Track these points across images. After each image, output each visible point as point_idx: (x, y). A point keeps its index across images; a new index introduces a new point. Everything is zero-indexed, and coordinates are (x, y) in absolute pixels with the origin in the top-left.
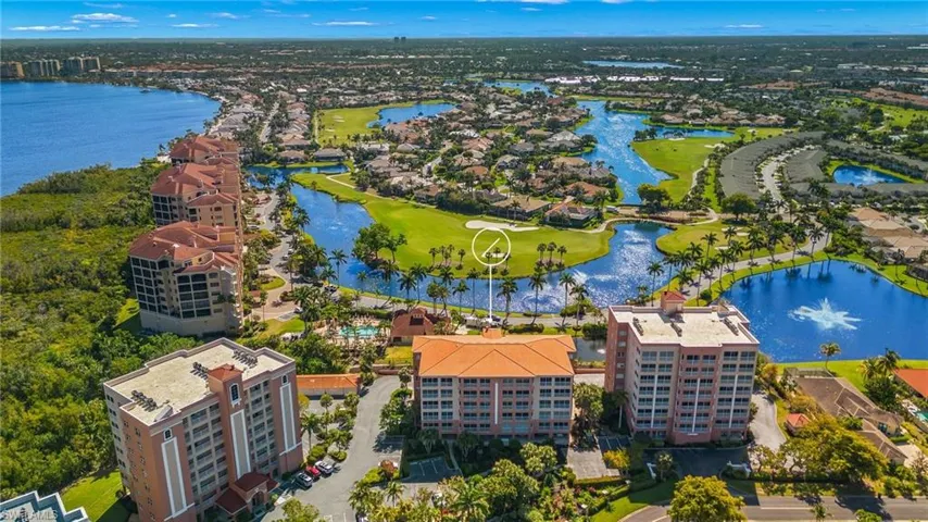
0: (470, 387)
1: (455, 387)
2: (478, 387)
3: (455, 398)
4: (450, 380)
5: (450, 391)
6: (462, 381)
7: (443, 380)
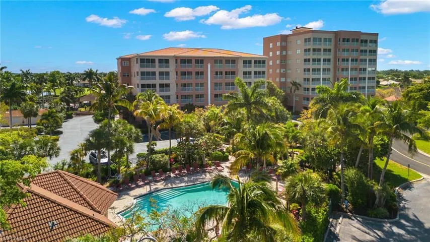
0: (187, 68)
1: (172, 68)
2: (193, 68)
3: (172, 80)
4: (167, 61)
5: (167, 73)
6: (179, 61)
7: (161, 61)
